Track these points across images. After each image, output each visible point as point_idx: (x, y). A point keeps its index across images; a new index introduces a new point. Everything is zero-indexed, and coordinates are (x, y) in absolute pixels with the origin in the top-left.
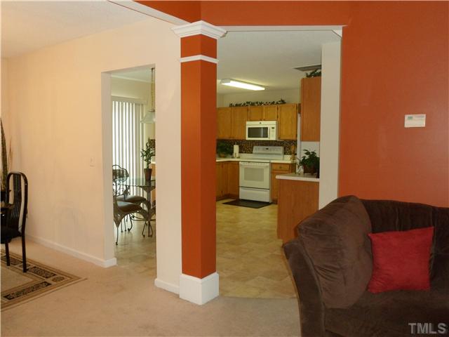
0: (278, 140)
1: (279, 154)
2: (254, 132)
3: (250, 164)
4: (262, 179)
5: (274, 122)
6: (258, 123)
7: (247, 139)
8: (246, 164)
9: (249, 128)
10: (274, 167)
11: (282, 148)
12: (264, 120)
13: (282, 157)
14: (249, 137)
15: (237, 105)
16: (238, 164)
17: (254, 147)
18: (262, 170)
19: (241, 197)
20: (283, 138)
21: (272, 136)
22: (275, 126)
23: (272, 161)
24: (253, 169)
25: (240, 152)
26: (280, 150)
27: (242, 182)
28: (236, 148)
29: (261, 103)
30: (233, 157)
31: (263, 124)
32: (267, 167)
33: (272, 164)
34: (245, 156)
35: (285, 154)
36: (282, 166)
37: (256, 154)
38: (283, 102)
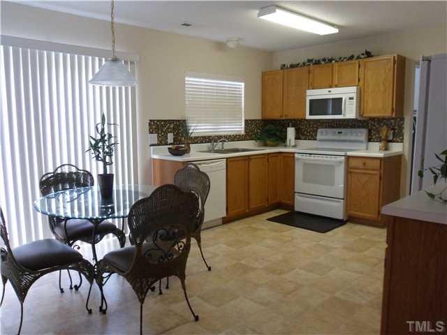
0: (359, 119)
1: (362, 142)
2: (318, 106)
3: (312, 157)
4: (331, 182)
5: (354, 89)
6: (325, 91)
7: (308, 117)
8: (304, 157)
9: (311, 101)
10: (353, 163)
11: (364, 131)
12: (336, 86)
13: (363, 146)
14: (311, 114)
15: (292, 66)
16: (294, 157)
17: (319, 130)
18: (331, 168)
19: (297, 209)
20: (368, 114)
21: (350, 112)
22: (354, 95)
23: (349, 153)
24: (316, 166)
25: (297, 138)
26: (362, 134)
27: (300, 185)
28: (291, 132)
29: (330, 61)
30: (285, 146)
31: (335, 93)
32: (341, 162)
33: (348, 158)
34: (305, 144)
35: (370, 140)
36: (368, 161)
37: (320, 140)
38: (369, 55)
